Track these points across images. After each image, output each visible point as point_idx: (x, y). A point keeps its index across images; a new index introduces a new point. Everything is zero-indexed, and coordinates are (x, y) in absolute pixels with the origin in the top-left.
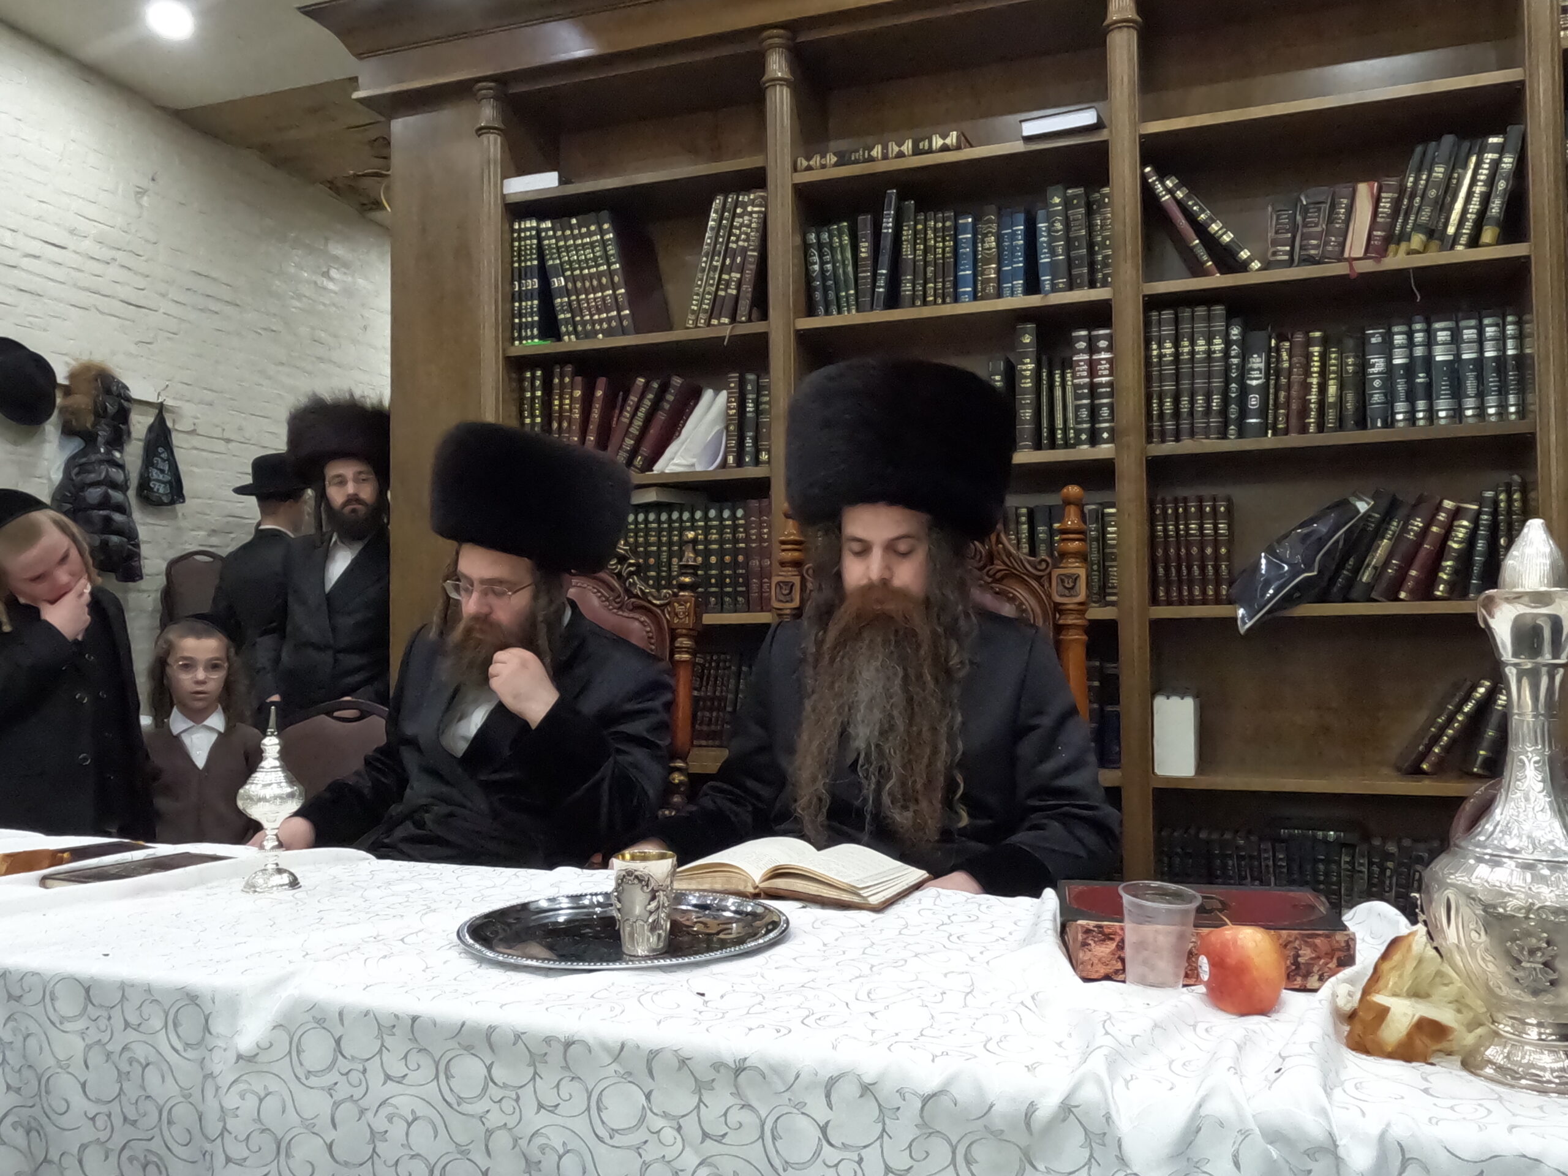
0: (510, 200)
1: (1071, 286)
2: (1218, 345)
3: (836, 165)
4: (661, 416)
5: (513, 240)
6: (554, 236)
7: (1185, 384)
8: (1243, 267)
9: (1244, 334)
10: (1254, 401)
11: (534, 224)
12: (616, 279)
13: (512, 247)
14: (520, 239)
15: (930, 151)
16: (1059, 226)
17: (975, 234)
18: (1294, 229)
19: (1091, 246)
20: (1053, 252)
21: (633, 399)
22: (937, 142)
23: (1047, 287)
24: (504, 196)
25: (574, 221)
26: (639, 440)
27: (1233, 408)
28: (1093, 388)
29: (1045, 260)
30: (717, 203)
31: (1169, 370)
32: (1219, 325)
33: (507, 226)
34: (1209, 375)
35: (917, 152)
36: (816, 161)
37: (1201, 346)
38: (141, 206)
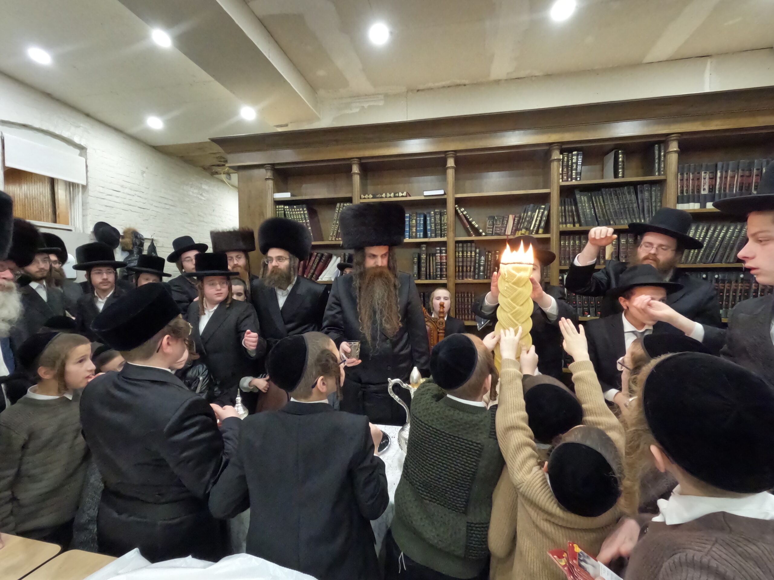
0: (275, 200)
1: (436, 236)
2: (473, 254)
3: (372, 198)
4: (321, 264)
5: (276, 211)
6: (289, 211)
7: (465, 264)
8: (480, 234)
9: (480, 251)
10: (482, 268)
11: (283, 207)
12: (308, 225)
13: (276, 213)
14: (278, 211)
15: (398, 197)
16: (433, 220)
17: (410, 218)
18: (493, 225)
19: (441, 224)
20: (431, 227)
21: (313, 259)
22: (401, 194)
23: (429, 235)
24: (274, 198)
25: (295, 207)
26: (315, 270)
27: (477, 270)
28: (441, 264)
29: (429, 228)
30: (338, 205)
31: (461, 260)
32: (473, 249)
33: (275, 207)
34: (471, 261)
35: (395, 196)
36: (366, 196)
37: (469, 254)
38: (143, 176)
